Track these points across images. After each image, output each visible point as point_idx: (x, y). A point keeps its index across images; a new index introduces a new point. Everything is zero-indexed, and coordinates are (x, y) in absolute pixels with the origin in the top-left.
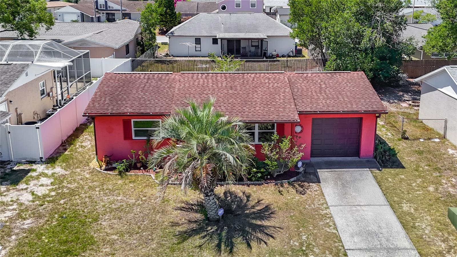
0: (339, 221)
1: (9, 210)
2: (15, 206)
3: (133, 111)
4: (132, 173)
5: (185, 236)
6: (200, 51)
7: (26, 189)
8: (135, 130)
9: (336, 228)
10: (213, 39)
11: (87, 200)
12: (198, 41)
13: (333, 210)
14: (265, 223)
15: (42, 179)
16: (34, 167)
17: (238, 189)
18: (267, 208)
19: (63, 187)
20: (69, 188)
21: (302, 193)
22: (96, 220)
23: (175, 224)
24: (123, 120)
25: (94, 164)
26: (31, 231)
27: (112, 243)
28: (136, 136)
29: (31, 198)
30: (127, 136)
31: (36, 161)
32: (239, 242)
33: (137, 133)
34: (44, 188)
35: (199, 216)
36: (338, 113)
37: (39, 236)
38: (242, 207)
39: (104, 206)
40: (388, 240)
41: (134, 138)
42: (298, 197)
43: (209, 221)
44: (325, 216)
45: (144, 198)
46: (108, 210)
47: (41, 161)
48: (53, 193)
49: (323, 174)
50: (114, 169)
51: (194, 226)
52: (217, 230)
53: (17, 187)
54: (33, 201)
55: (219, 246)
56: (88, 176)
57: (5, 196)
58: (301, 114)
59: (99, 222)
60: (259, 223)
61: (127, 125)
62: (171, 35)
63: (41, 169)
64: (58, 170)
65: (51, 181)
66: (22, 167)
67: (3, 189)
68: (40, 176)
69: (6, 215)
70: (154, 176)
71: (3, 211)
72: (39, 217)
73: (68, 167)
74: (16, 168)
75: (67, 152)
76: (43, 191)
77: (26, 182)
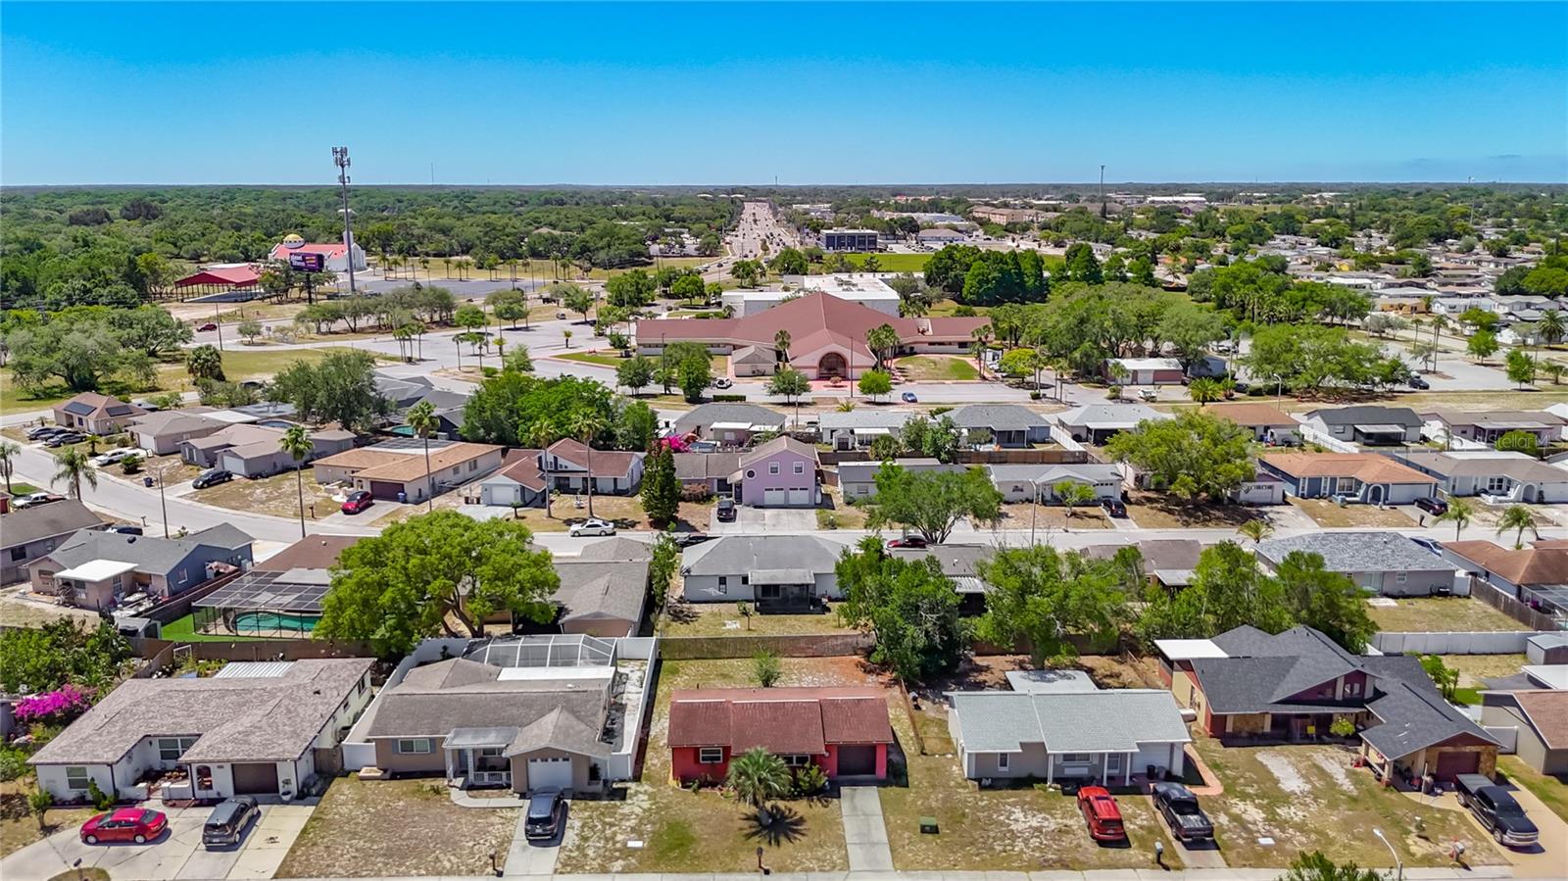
0: (847, 827)
1: (632, 818)
2: (633, 816)
3: (702, 743)
4: (702, 790)
5: (749, 836)
6: (726, 593)
7: (633, 803)
8: (702, 756)
9: (843, 830)
10: (742, 577)
11: (678, 811)
13: (844, 819)
14: (800, 827)
15: (639, 795)
16: (629, 785)
17: (781, 804)
18: (801, 818)
19: (658, 801)
20: (662, 802)
21: (826, 807)
22: (691, 825)
23: (741, 829)
24: (694, 750)
25: (672, 782)
26: (653, 832)
27: (706, 840)
28: (702, 760)
30: (697, 760)
31: (626, 780)
32: (783, 840)
33: (704, 759)
34: (645, 802)
35: (755, 823)
37: (661, 836)
38: (783, 817)
39: (692, 816)
41: (700, 762)
42: (823, 810)
43: (765, 827)
44: (838, 823)
45: (717, 810)
46: (696, 819)
47: (630, 779)
48: (653, 807)
49: (844, 790)
50: (689, 787)
51: (753, 830)
52: (768, 832)
53: (625, 801)
54: (643, 813)
55: (770, 842)
56: (671, 792)
58: (828, 747)
59: (693, 827)
60: (796, 827)
61: (696, 753)
63: (633, 786)
64: (646, 787)
65: (646, 797)
66: (620, 785)
67: (618, 803)
68: (637, 793)
69: (632, 823)
70: (719, 793)
71: (628, 820)
72: (654, 823)
73: (652, 785)
74: (614, 786)
75: (644, 771)
76: (646, 805)
77: (631, 798)
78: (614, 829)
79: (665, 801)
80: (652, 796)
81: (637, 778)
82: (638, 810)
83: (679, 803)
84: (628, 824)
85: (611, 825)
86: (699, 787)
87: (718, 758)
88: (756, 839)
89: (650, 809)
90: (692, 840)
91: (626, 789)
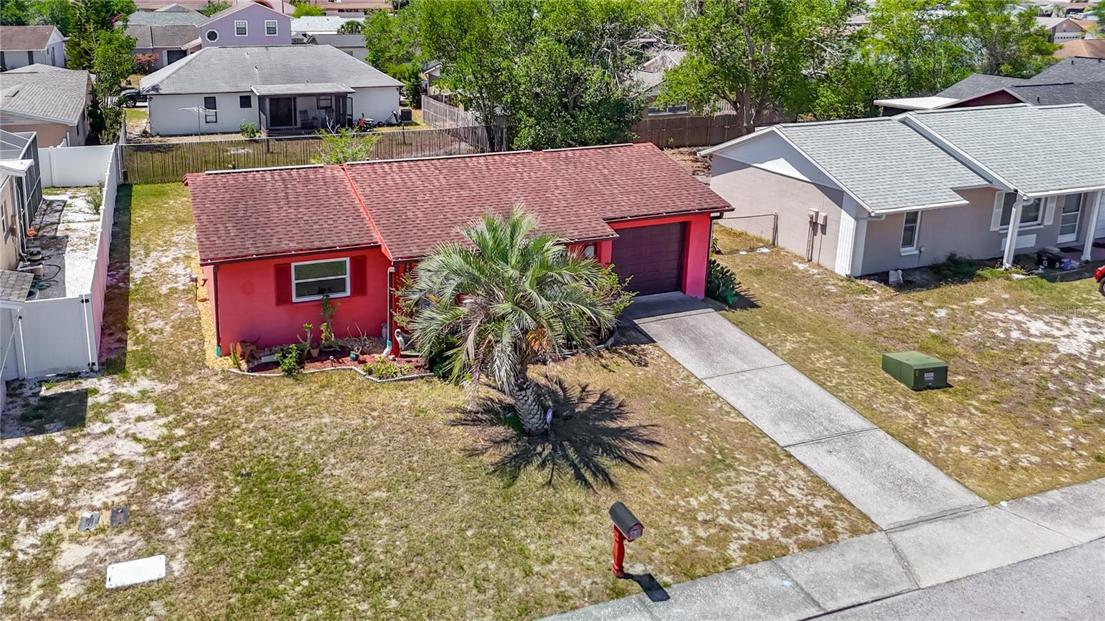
0: (739, 404)
1: (111, 479)
2: (117, 471)
3: (300, 246)
5: (509, 470)
6: (216, 122)
7: (111, 431)
8: (297, 284)
9: (740, 414)
10: (241, 97)
11: (262, 433)
12: (210, 102)
14: (626, 424)
15: (128, 406)
16: (87, 384)
19: (189, 417)
20: (204, 417)
21: (643, 365)
22: (315, 469)
23: (473, 453)
24: (275, 265)
25: (220, 363)
28: (298, 295)
29: (140, 448)
30: (283, 298)
31: (79, 373)
32: (608, 463)
33: (303, 290)
34: (149, 423)
35: (501, 431)
36: (658, 216)
37: (226, 520)
38: (562, 404)
39: (309, 440)
40: (830, 421)
41: (295, 299)
43: (539, 439)
45: (375, 414)
46: (323, 447)
47: (92, 370)
48: (180, 432)
49: (648, 326)
50: (270, 368)
52: (554, 449)
53: (86, 431)
54: (152, 454)
55: (580, 477)
56: (223, 387)
57: (76, 451)
58: (612, 222)
59: (326, 472)
60: (613, 425)
61: (282, 274)
62: (154, 93)
63: (104, 386)
64: (144, 383)
65: (150, 409)
66: (59, 389)
67: (59, 438)
68: (117, 401)
69: (115, 491)
70: (360, 369)
71: (100, 485)
72: (192, 482)
73: (163, 374)
74: (44, 392)
75: (131, 347)
76: (153, 430)
77: (99, 417)
78: (46, 527)
79: (211, 410)
80: (164, 405)
81: (112, 364)
82: (126, 449)
83: (250, 410)
84: (99, 499)
85: (36, 513)
86: (301, 362)
87: (340, 286)
88: (533, 476)
89: (169, 440)
90: (341, 518)
91: (83, 395)
